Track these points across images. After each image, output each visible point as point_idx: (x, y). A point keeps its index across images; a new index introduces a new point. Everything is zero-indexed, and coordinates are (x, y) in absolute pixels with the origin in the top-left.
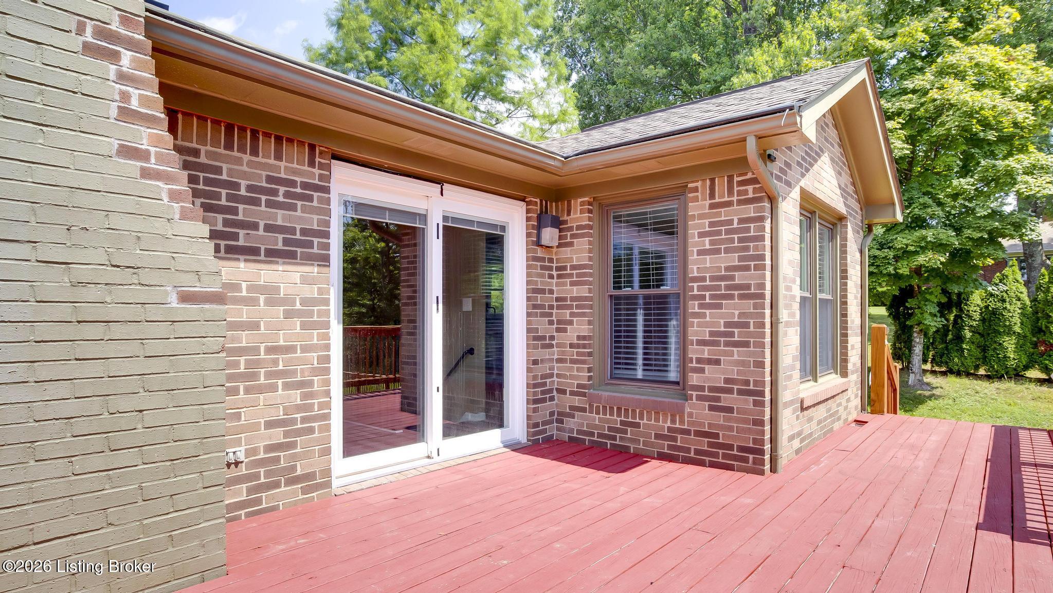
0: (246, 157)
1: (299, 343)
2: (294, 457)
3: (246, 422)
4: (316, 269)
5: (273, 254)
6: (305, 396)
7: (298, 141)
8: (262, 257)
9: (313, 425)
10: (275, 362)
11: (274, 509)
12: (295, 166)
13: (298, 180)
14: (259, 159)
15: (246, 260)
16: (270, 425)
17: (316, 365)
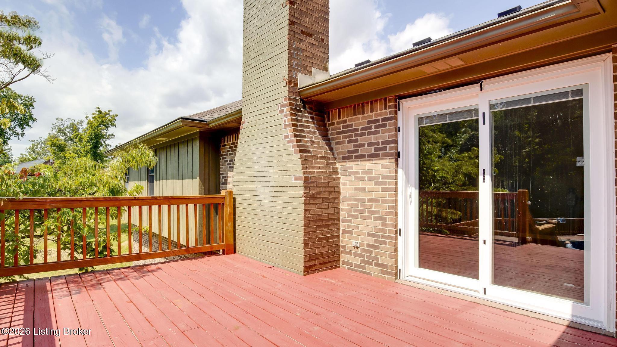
0: (361, 116)
1: (380, 198)
2: (377, 253)
3: (360, 231)
4: (388, 161)
5: (371, 156)
6: (383, 225)
7: (379, 99)
8: (367, 158)
9: (386, 240)
10: (371, 206)
11: (369, 274)
12: (379, 112)
13: (380, 118)
14: (366, 115)
15: (361, 161)
16: (369, 235)
17: (388, 210)
